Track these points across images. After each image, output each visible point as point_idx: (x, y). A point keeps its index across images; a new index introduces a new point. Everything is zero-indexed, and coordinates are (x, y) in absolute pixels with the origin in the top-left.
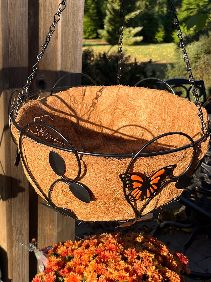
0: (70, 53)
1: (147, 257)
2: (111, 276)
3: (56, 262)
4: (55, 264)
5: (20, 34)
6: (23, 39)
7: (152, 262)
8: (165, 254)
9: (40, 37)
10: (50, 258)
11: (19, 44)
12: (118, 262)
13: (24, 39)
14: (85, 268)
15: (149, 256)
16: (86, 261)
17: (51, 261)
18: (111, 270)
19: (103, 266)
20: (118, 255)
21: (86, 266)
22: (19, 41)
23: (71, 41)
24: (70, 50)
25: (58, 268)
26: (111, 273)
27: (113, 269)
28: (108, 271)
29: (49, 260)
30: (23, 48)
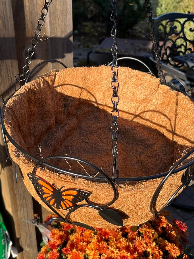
0: (59, 19)
1: (147, 233)
2: (113, 255)
3: (59, 236)
4: (58, 238)
5: (3, 6)
6: (6, 11)
7: (152, 238)
8: (165, 226)
9: (26, 6)
10: (53, 230)
11: (3, 17)
12: (119, 239)
13: (8, 11)
14: (87, 245)
15: (149, 232)
16: (87, 237)
17: (54, 235)
18: (113, 249)
19: (104, 244)
20: (119, 232)
21: (88, 242)
22: (3, 14)
23: (59, 7)
24: (59, 17)
25: (61, 242)
26: (112, 252)
27: (114, 248)
28: (110, 250)
29: (52, 232)
30: (8, 20)
